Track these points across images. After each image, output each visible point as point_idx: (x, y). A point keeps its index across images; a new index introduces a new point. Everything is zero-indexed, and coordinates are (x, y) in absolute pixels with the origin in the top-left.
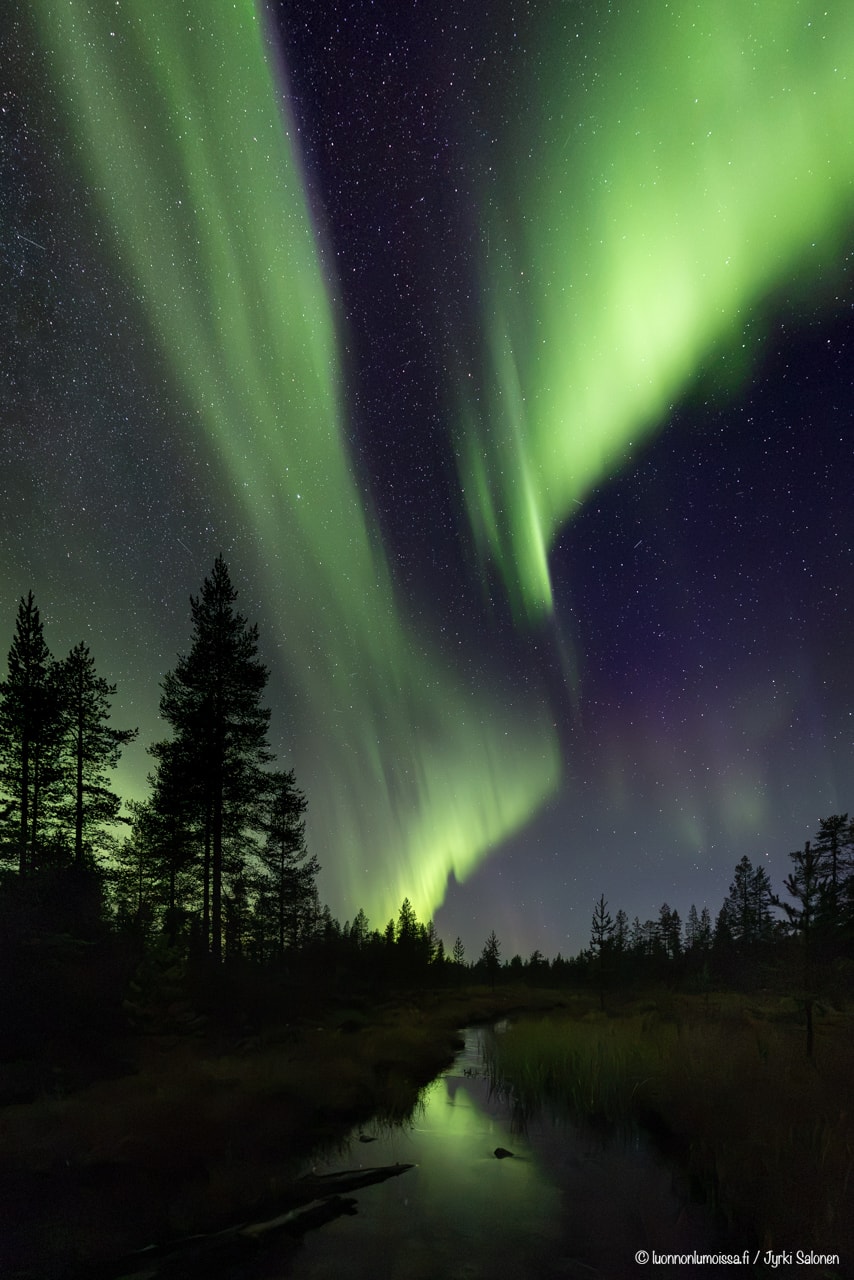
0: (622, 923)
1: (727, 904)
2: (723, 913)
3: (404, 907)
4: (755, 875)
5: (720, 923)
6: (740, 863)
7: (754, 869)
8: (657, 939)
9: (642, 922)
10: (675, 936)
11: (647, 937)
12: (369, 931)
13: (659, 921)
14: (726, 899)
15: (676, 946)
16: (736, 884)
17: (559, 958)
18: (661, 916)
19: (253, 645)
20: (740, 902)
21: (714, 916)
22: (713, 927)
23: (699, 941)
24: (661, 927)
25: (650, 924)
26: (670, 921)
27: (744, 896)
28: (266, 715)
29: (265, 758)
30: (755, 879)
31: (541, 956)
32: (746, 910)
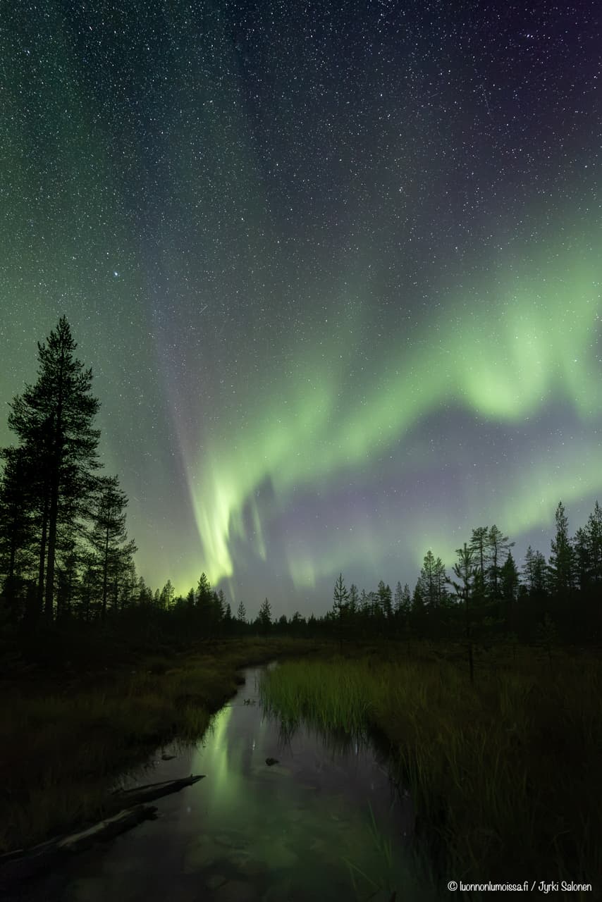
0: (354, 594)
1: (420, 582)
2: (418, 589)
3: (201, 579)
4: (436, 563)
5: (416, 595)
6: (427, 555)
7: (435, 559)
8: (377, 605)
9: (367, 593)
10: (388, 603)
11: (370, 603)
12: (174, 597)
13: (378, 592)
14: (419, 578)
15: (389, 610)
16: (424, 569)
17: (312, 617)
18: (379, 589)
19: (88, 383)
20: (428, 580)
21: (412, 590)
22: (412, 597)
23: (403, 607)
24: (379, 597)
25: (372, 594)
26: (385, 593)
27: (430, 576)
28: (97, 434)
29: (95, 465)
30: (436, 566)
31: (300, 615)
32: (431, 586)
